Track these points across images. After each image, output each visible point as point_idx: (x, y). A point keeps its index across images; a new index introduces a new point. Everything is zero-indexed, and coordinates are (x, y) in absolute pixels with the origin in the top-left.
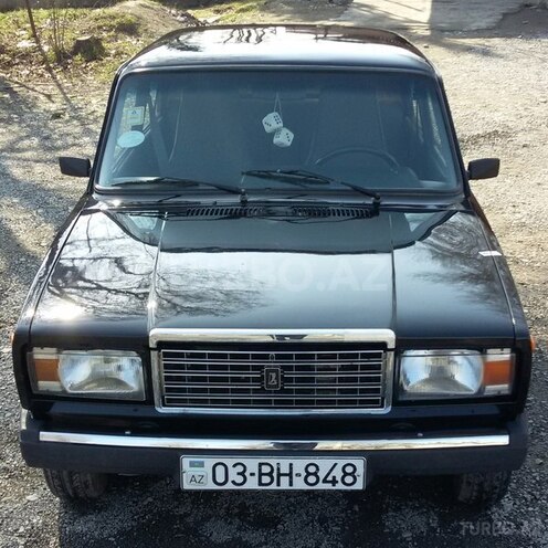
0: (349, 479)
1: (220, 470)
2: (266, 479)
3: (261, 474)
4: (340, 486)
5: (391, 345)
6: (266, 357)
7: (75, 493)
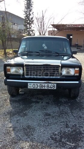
0: (54, 87)
1: (34, 85)
2: (41, 87)
3: (40, 86)
4: (52, 88)
5: (60, 66)
6: (41, 67)
7: (12, 94)
